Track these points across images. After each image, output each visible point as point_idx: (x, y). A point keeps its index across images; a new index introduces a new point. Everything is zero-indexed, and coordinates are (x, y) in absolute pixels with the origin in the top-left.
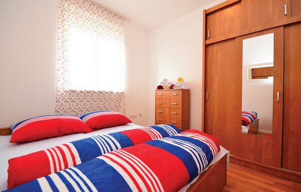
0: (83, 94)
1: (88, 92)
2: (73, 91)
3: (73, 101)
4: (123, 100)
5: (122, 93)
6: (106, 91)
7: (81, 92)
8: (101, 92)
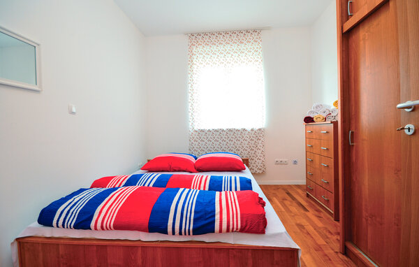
0: (211, 133)
1: (216, 131)
2: (202, 131)
3: (202, 141)
4: (262, 139)
5: (260, 130)
6: (236, 128)
7: (209, 131)
8: (230, 130)
